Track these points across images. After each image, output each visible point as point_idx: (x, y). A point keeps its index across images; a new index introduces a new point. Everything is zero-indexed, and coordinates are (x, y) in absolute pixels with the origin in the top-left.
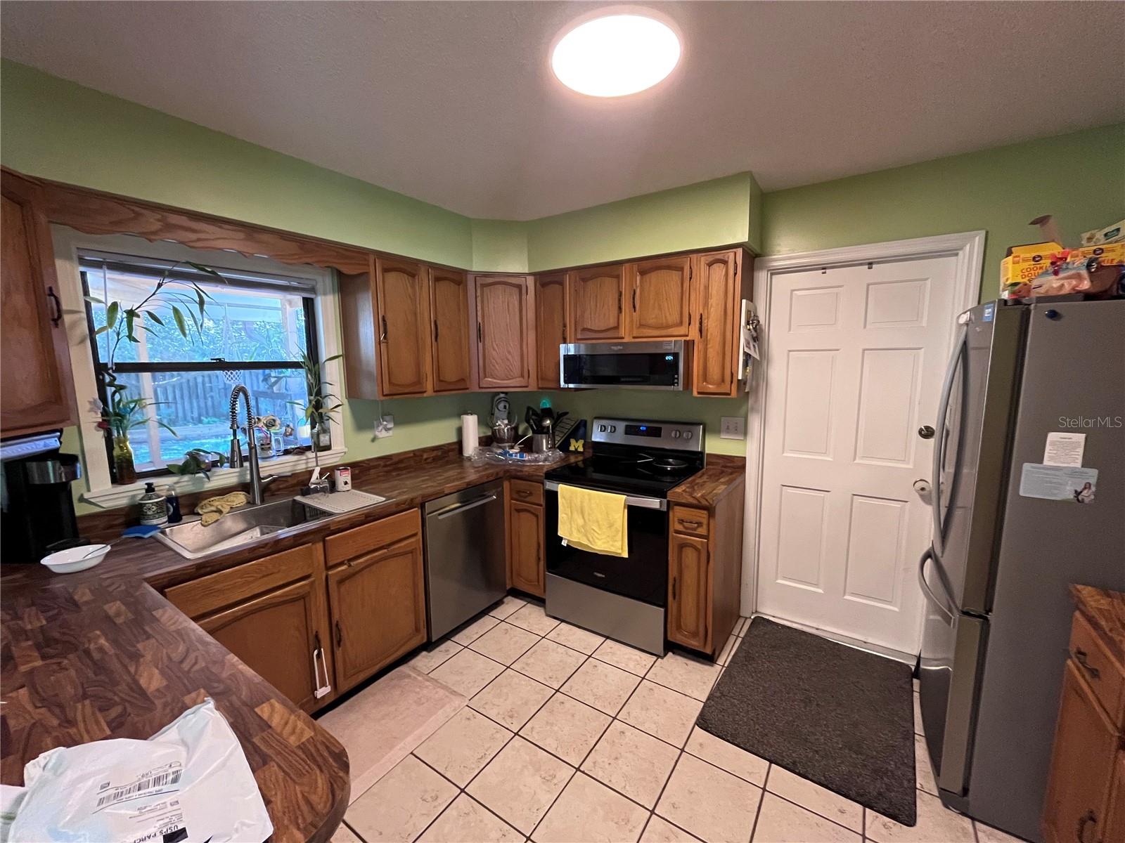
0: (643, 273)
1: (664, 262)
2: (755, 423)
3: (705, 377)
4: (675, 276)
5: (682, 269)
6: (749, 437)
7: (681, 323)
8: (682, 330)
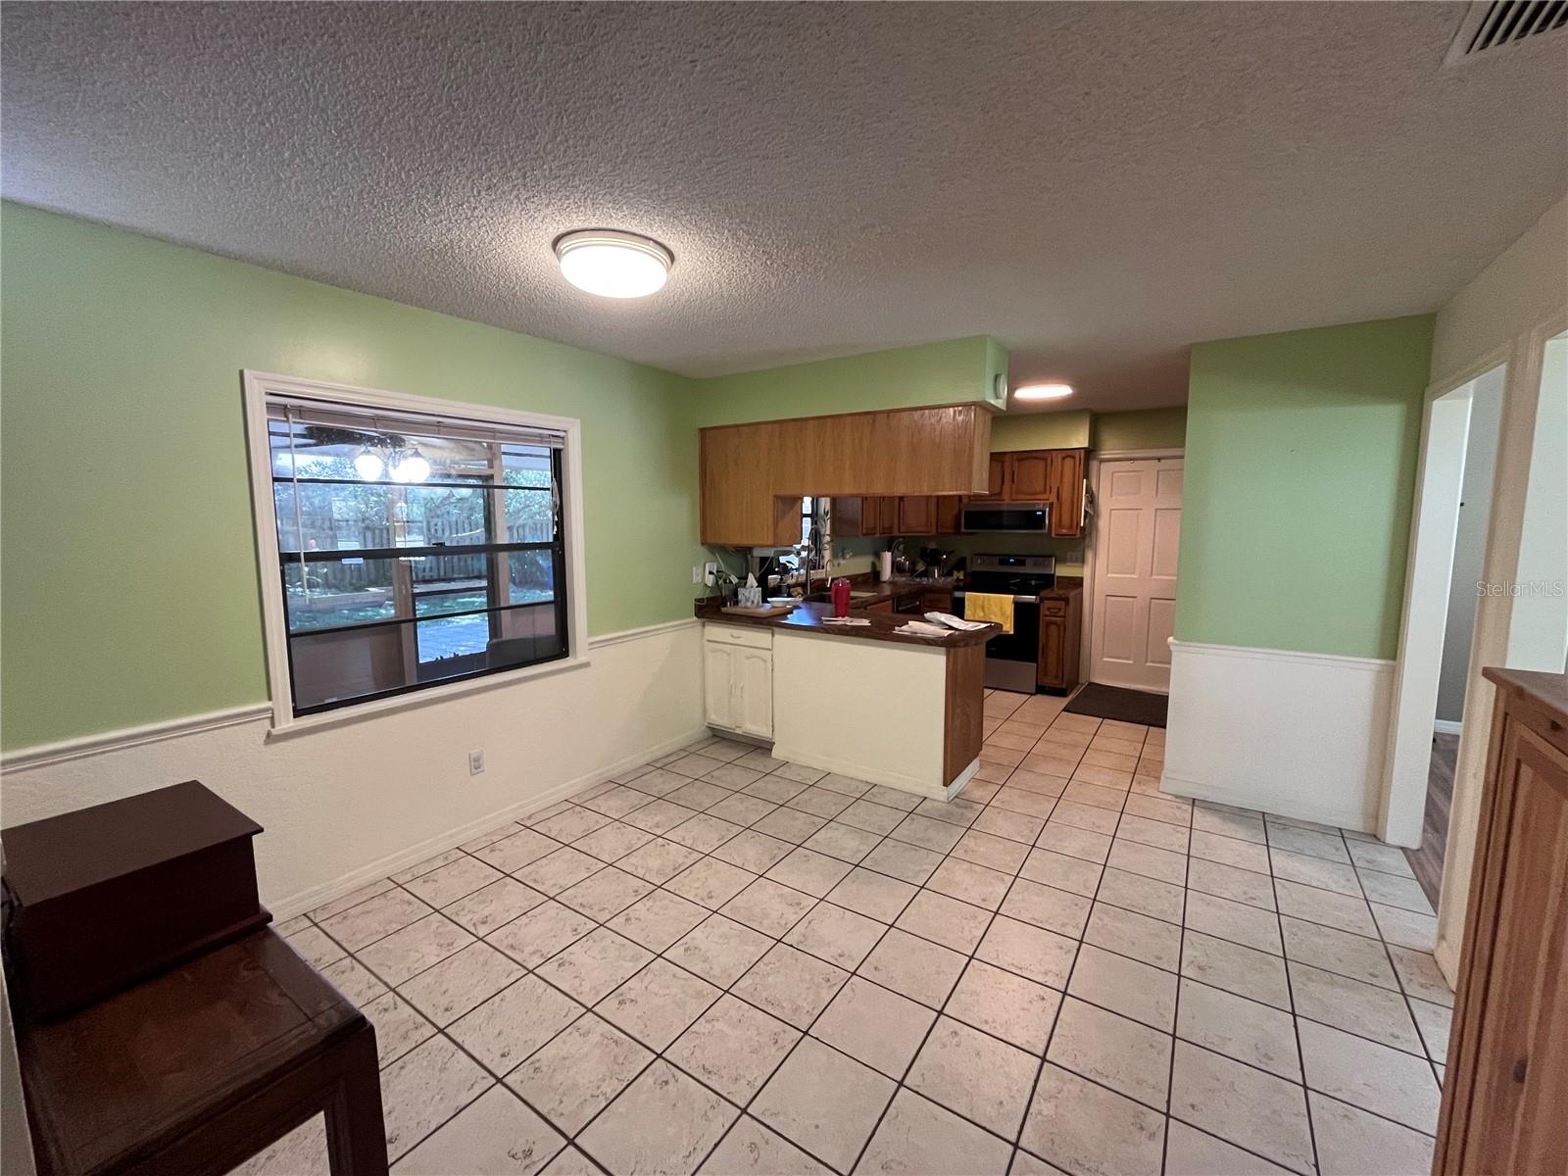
0: (1019, 460)
1: (1035, 455)
2: (1089, 556)
3: (1060, 525)
4: (1041, 464)
5: (1046, 460)
6: (1085, 566)
7: (1045, 492)
8: (1045, 497)
